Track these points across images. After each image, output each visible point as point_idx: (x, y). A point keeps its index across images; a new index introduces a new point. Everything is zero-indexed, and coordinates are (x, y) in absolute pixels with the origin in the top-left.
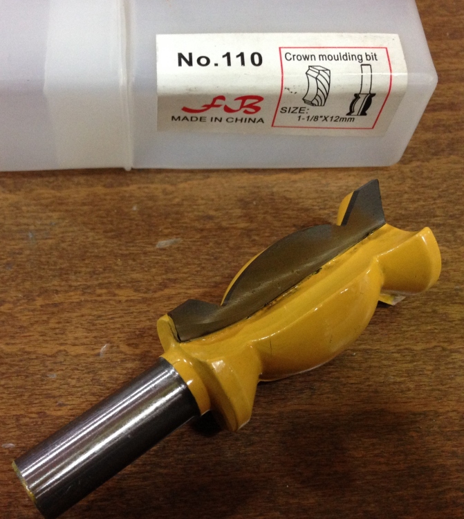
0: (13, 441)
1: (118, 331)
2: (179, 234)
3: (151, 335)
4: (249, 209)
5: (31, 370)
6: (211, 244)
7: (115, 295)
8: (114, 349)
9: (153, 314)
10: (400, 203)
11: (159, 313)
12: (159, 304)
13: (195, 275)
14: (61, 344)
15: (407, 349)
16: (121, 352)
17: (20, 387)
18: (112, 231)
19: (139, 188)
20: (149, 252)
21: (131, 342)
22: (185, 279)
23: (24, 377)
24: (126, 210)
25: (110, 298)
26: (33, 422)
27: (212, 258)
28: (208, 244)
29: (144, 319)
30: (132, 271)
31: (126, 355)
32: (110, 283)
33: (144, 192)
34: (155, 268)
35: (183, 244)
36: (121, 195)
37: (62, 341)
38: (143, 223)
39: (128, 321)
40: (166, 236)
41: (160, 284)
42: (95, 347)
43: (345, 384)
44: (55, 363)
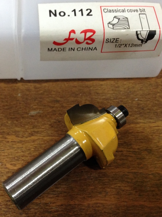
1: (6, 157)
2: (41, 109)
3: (23, 160)
4: (77, 98)
6: (57, 115)
7: (6, 138)
8: (4, 166)
9: (25, 149)
10: (155, 98)
11: (28, 148)
12: (28, 144)
13: (48, 130)
15: (157, 173)
16: (7, 168)
18: (7, 106)
19: (23, 85)
20: (25, 117)
21: (12, 163)
22: (42, 132)
24: (15, 95)
25: (3, 140)
27: (57, 121)
28: (55, 114)
29: (20, 151)
30: (16, 126)
31: (9, 169)
32: (4, 132)
33: (25, 87)
34: (27, 125)
35: (43, 114)
36: (13, 88)
38: (23, 103)
39: (11, 152)
40: (35, 109)
41: (30, 134)
43: (123, 190)
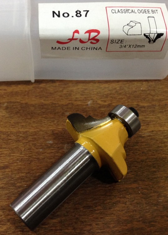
0: (52, 140)
5: (57, 111)
14: (70, 100)
17: (53, 118)
23: (54, 114)
26: (60, 133)
37: (70, 99)
42: (85, 102)
44: (68, 108)
